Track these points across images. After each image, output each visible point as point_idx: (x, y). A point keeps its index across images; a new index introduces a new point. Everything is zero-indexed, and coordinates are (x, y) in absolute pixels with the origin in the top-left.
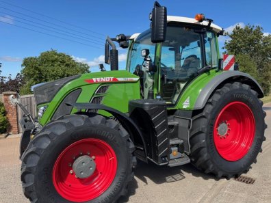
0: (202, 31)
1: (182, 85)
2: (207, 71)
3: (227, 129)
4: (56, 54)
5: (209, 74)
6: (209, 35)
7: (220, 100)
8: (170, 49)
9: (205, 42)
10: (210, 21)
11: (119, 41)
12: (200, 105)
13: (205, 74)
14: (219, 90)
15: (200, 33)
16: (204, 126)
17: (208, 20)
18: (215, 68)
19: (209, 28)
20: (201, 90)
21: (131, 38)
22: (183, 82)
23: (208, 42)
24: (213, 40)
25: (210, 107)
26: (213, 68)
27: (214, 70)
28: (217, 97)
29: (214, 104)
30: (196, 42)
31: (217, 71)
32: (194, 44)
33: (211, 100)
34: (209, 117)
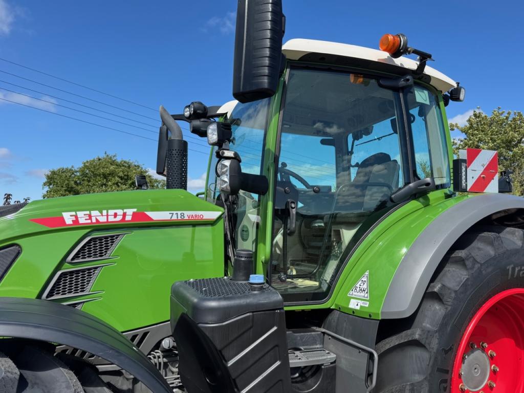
0: (402, 83)
1: (347, 235)
2: (421, 194)
3: (489, 368)
4: (113, 163)
5: (427, 204)
6: (422, 96)
7: (465, 285)
8: (323, 142)
9: (411, 119)
10: (424, 58)
11: (190, 119)
12: (403, 307)
13: (414, 204)
14: (461, 253)
15: (396, 90)
16: (418, 378)
17: (416, 52)
18: (442, 186)
19: (420, 79)
20: (404, 250)
21: (220, 111)
22: (349, 225)
23: (419, 120)
24: (433, 113)
25: (436, 310)
26: (438, 188)
27: (439, 193)
28: (455, 277)
29: (449, 299)
30: (388, 122)
31: (448, 196)
32: (383, 127)
33: (437, 288)
34: (434, 344)
